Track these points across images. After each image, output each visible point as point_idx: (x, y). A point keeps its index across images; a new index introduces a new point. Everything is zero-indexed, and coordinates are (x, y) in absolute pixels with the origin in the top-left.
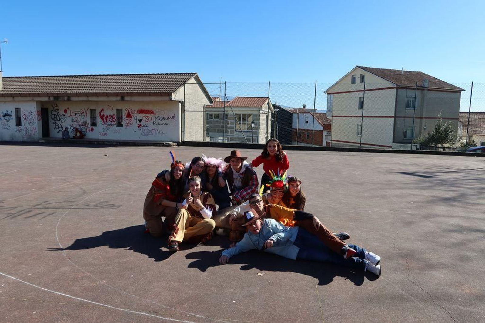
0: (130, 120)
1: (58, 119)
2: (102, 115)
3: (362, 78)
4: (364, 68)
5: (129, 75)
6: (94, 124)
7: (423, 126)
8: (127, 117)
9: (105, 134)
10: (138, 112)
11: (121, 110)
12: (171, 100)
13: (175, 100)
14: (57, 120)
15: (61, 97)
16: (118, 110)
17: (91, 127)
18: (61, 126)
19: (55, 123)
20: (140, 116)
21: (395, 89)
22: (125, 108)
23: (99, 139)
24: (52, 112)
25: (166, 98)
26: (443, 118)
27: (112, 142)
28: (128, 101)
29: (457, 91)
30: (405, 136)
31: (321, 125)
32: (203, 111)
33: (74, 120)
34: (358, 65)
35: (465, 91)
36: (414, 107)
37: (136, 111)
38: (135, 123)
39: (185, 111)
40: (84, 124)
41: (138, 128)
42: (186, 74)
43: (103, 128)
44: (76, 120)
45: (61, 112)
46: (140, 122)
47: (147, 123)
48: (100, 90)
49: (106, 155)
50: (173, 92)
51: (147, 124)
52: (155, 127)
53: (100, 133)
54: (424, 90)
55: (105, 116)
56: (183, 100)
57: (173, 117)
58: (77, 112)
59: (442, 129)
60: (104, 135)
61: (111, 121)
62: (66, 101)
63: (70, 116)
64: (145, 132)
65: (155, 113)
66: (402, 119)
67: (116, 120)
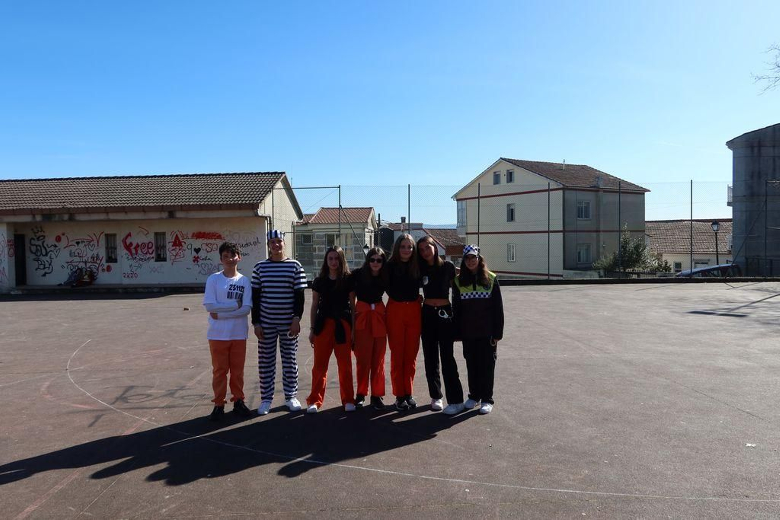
0: (180, 250)
1: (44, 253)
2: (128, 244)
3: (510, 177)
4: (511, 161)
5: (168, 176)
6: (112, 259)
7: (602, 243)
8: (173, 246)
9: (133, 275)
10: (193, 236)
11: (164, 234)
12: (257, 215)
13: (261, 215)
14: (42, 254)
15: (57, 216)
16: (156, 234)
17: (106, 265)
18: (50, 265)
19: (37, 261)
20: (198, 243)
21: (561, 192)
22: (170, 230)
23: (121, 284)
24: (32, 241)
25: (250, 213)
26: (631, 231)
27: (150, 288)
28: (181, 218)
29: (640, 192)
30: (579, 261)
31: (442, 247)
32: (292, 232)
33: (74, 253)
34: (503, 157)
35: (649, 191)
36: (587, 216)
37: (190, 236)
38: (189, 255)
40: (93, 260)
41: (194, 264)
42: (268, 173)
43: (131, 266)
44: (78, 253)
45: (50, 241)
46: (197, 253)
47: (209, 253)
48: (127, 202)
49: (188, 309)
50: (259, 203)
51: (209, 255)
53: (124, 273)
54: (598, 191)
55: (134, 245)
56: (271, 216)
57: (255, 243)
58: (80, 241)
59: (631, 246)
60: (132, 277)
61: (145, 252)
62: (66, 221)
63: (67, 247)
64: (206, 269)
65: (224, 237)
66: (573, 235)
67: (153, 250)
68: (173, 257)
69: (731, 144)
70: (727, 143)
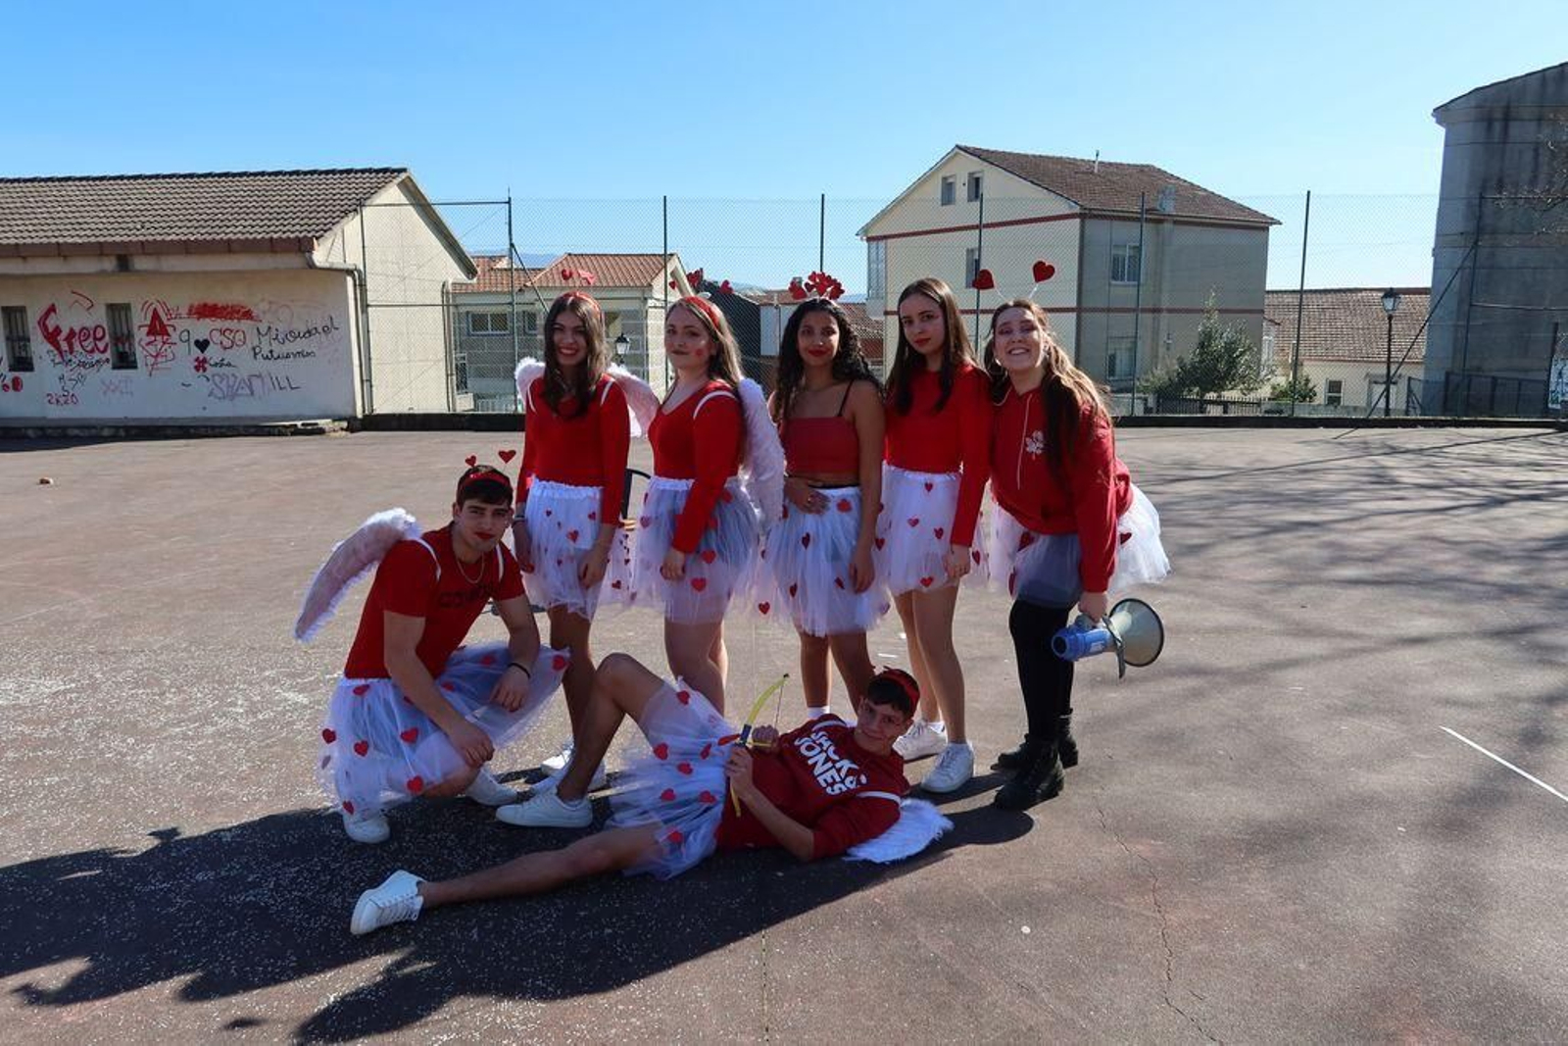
0: (164, 343)
2: (51, 330)
3: (976, 183)
4: (977, 152)
5: (150, 177)
6: (22, 363)
7: (1163, 337)
8: (148, 334)
9: (69, 398)
10: (190, 313)
11: (127, 307)
12: (311, 265)
13: (327, 265)
16: (112, 308)
17: (11, 375)
20: (203, 328)
21: (1078, 220)
22: (139, 299)
23: (44, 418)
25: (294, 261)
26: (1221, 311)
27: (94, 427)
28: (146, 272)
29: (1258, 226)
30: (1112, 372)
32: (443, 305)
34: (963, 144)
35: (1280, 223)
36: (1135, 276)
37: (184, 311)
38: (187, 354)
39: (368, 306)
41: (197, 374)
42: (370, 171)
43: (61, 378)
46: (202, 352)
47: (228, 352)
48: (33, 234)
49: (48, 482)
50: (317, 238)
51: (229, 356)
52: (261, 366)
53: (48, 395)
54: (1160, 222)
55: (65, 332)
56: (362, 268)
57: (326, 330)
59: (1218, 345)
60: (66, 403)
61: (89, 349)
64: (224, 386)
65: (258, 316)
66: (1101, 317)
67: (107, 345)
68: (151, 360)
69: (1442, 113)
70: (1435, 110)
